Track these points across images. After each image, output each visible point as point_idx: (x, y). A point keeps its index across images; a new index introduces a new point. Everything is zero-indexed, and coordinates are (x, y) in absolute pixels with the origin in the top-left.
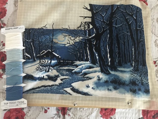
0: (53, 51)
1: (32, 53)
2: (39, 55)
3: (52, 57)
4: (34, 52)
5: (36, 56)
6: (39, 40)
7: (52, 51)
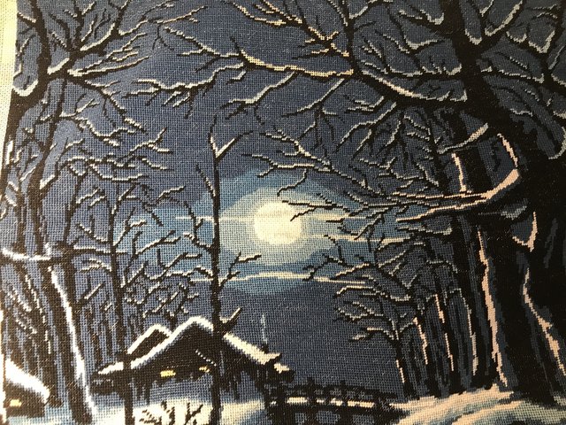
0: (229, 327)
1: (59, 356)
2: (119, 366)
3: (222, 372)
4: (75, 349)
5: (93, 376)
6: (113, 249)
7: (221, 329)
